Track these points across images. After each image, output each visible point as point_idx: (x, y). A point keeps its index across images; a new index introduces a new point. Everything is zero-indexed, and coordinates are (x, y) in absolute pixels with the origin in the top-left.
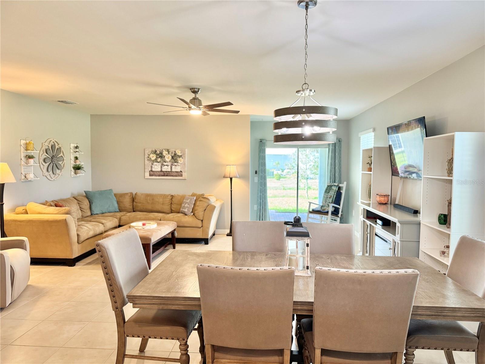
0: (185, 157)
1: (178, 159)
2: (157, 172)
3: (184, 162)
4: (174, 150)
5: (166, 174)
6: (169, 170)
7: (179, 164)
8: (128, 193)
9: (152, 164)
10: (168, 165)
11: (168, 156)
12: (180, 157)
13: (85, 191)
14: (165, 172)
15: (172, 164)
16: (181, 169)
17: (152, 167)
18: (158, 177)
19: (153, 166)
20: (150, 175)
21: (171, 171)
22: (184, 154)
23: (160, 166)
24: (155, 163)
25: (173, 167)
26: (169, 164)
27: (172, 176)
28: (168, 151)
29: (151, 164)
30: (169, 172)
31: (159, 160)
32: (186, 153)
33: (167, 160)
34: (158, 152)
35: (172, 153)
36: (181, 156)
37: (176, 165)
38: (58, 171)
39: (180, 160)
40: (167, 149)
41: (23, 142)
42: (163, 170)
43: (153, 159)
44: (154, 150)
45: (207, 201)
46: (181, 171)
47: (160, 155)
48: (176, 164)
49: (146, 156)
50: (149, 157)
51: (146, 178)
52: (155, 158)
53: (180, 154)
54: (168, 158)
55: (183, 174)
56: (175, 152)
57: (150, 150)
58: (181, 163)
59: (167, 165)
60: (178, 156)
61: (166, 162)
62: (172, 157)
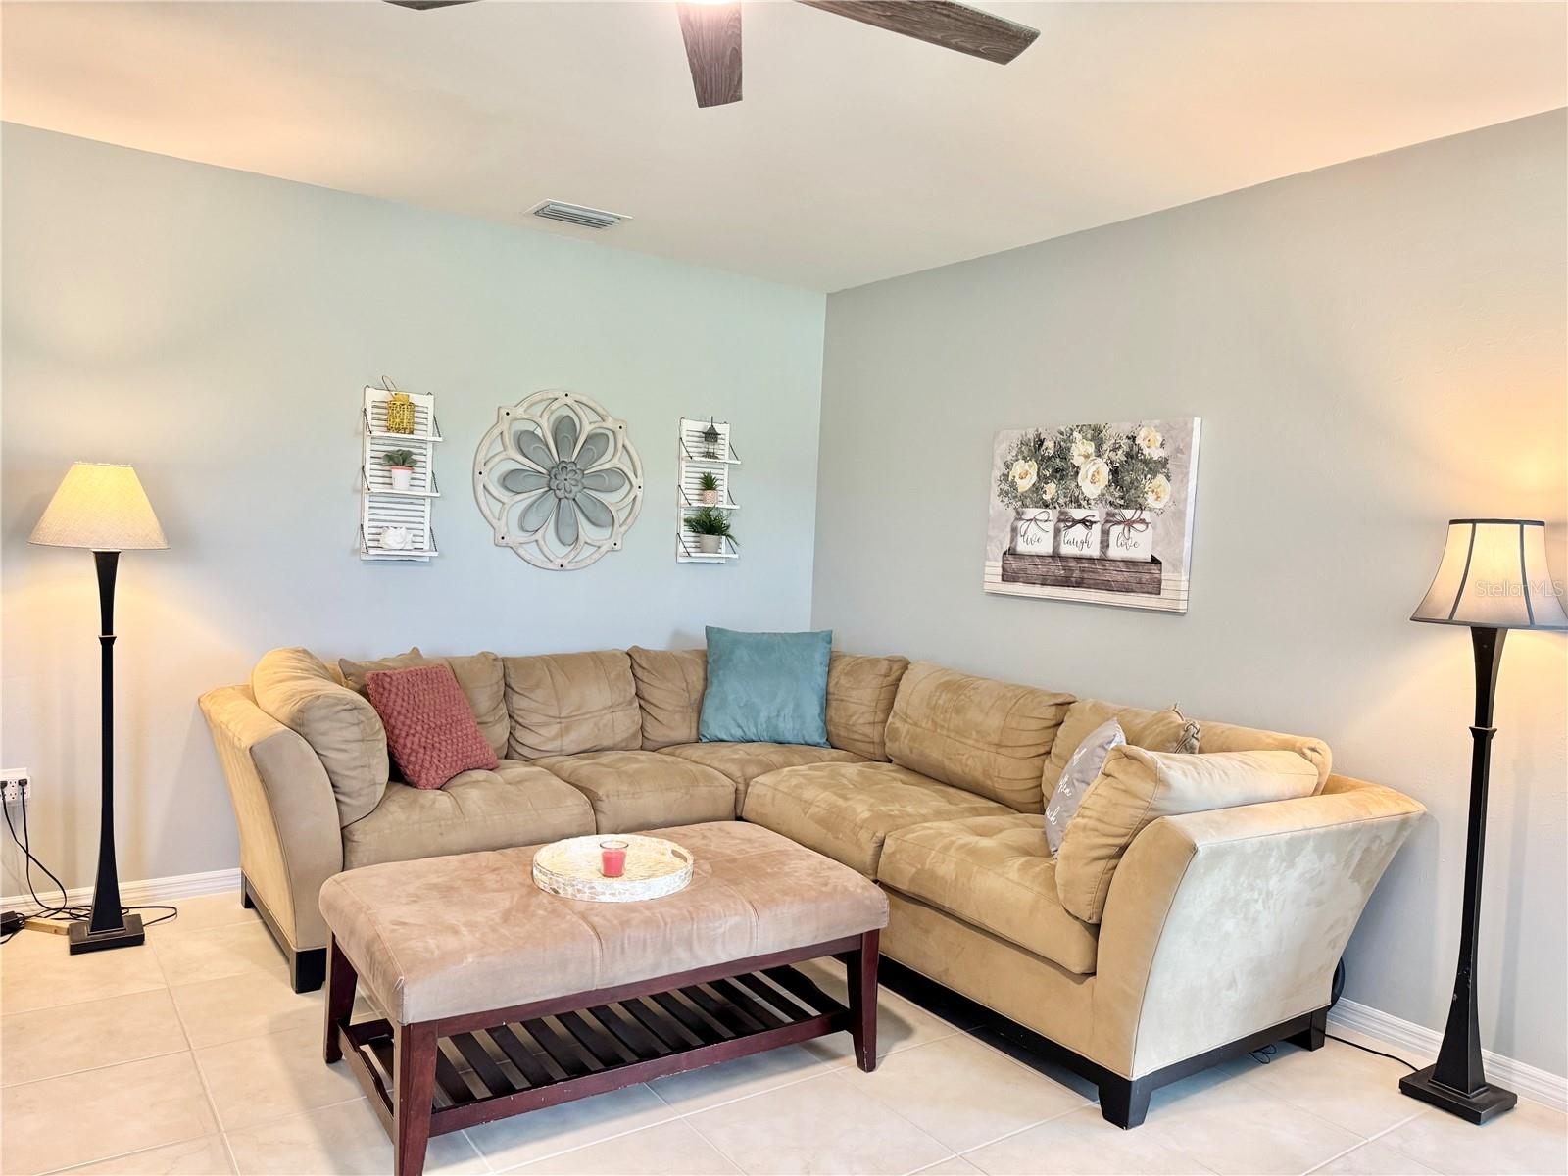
0: (1184, 468)
1: (1147, 485)
2: (1038, 561)
3: (1177, 501)
4: (1126, 429)
5: (1077, 574)
6: (1094, 551)
7: (1146, 515)
8: (878, 661)
9: (1018, 513)
10: (1092, 523)
11: (1094, 469)
12: (1156, 467)
13: (707, 629)
14: (1072, 564)
15: (1108, 513)
16: (1155, 544)
17: (1014, 530)
18: (1037, 591)
19: (1022, 526)
20: (1007, 577)
21: (1103, 559)
22: (1182, 450)
23: (1050, 527)
24: (1031, 512)
25: (1116, 531)
26: (1097, 513)
27: (1108, 586)
28: (1097, 436)
29: (1014, 514)
30: (1091, 559)
31: (1051, 489)
32: (1189, 446)
33: (1090, 490)
34: (1050, 446)
35: (1115, 449)
36: (1164, 462)
37: (1129, 524)
38: (587, 531)
39: (1157, 492)
40: (1093, 423)
41: (375, 395)
42: (1066, 550)
43: (1025, 485)
44: (1031, 435)
45: (1146, 787)
46: (1154, 560)
47: (1058, 466)
48: (1128, 514)
49: (999, 470)
50: (1006, 477)
51: (988, 587)
52: (1035, 478)
53: (1155, 453)
54: (1093, 477)
55: (1164, 576)
56: (1134, 438)
57: (1016, 436)
58: (1158, 505)
59: (1083, 522)
60: (1145, 462)
61: (1079, 506)
62: (1115, 472)
